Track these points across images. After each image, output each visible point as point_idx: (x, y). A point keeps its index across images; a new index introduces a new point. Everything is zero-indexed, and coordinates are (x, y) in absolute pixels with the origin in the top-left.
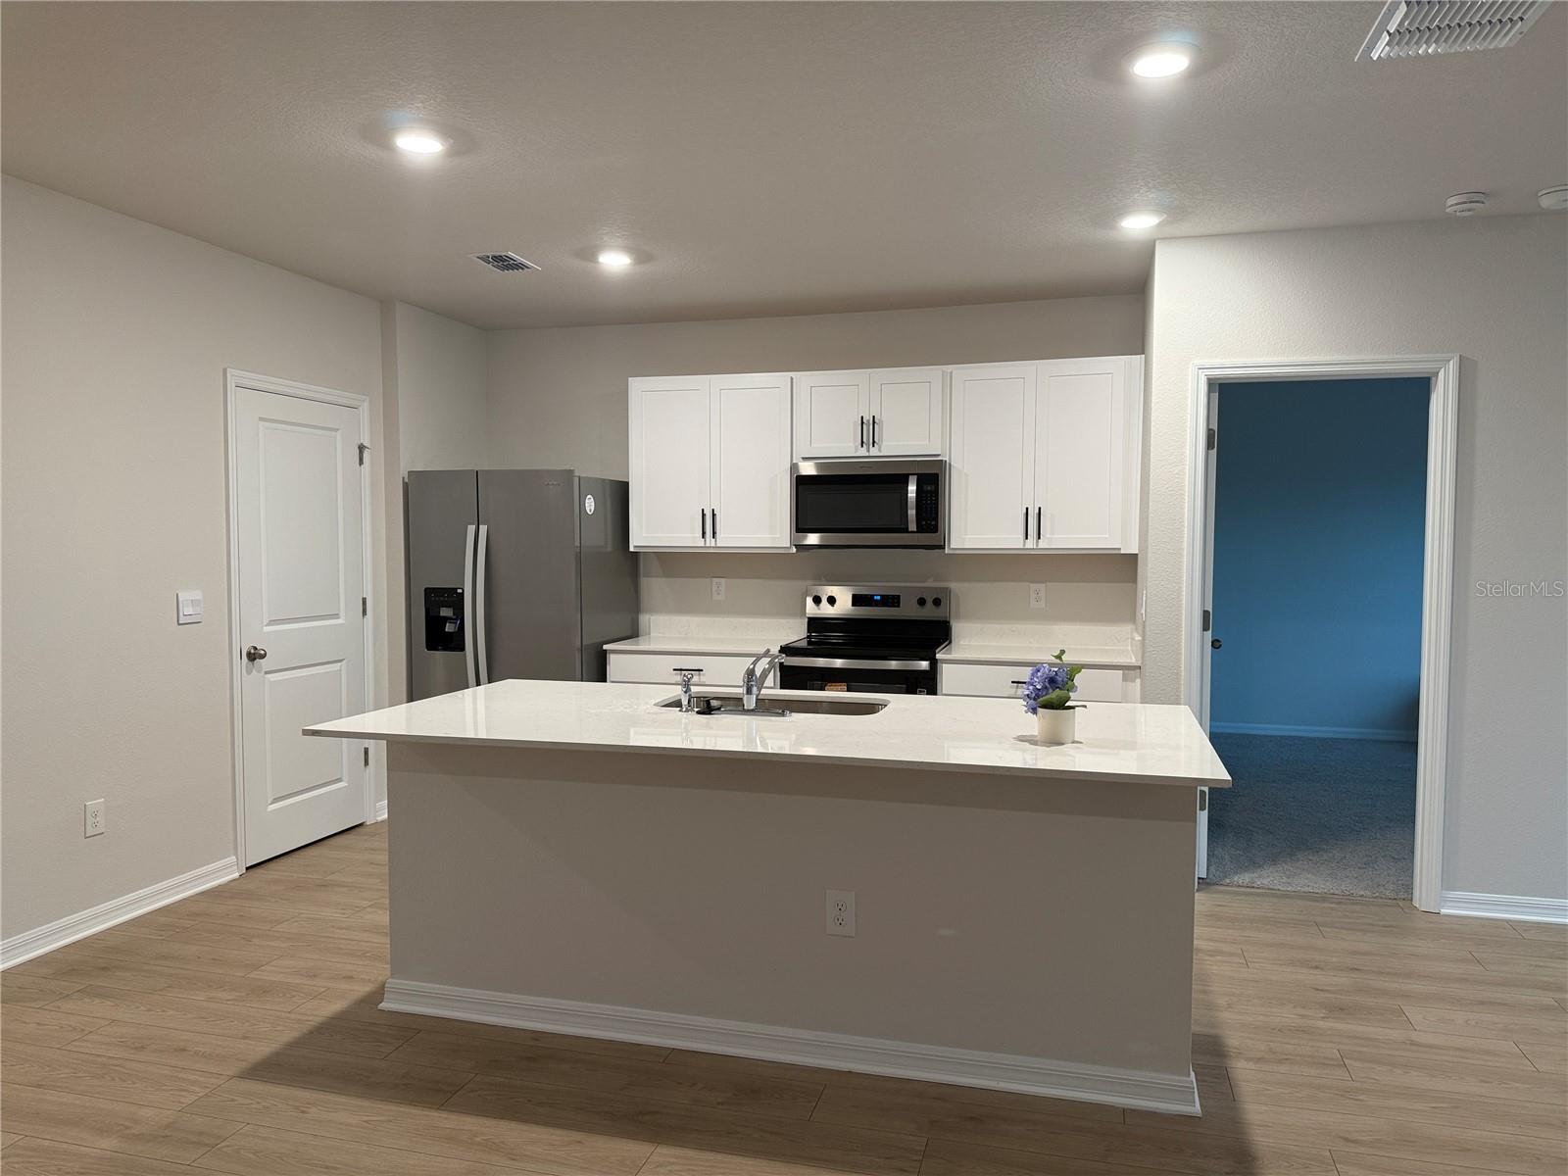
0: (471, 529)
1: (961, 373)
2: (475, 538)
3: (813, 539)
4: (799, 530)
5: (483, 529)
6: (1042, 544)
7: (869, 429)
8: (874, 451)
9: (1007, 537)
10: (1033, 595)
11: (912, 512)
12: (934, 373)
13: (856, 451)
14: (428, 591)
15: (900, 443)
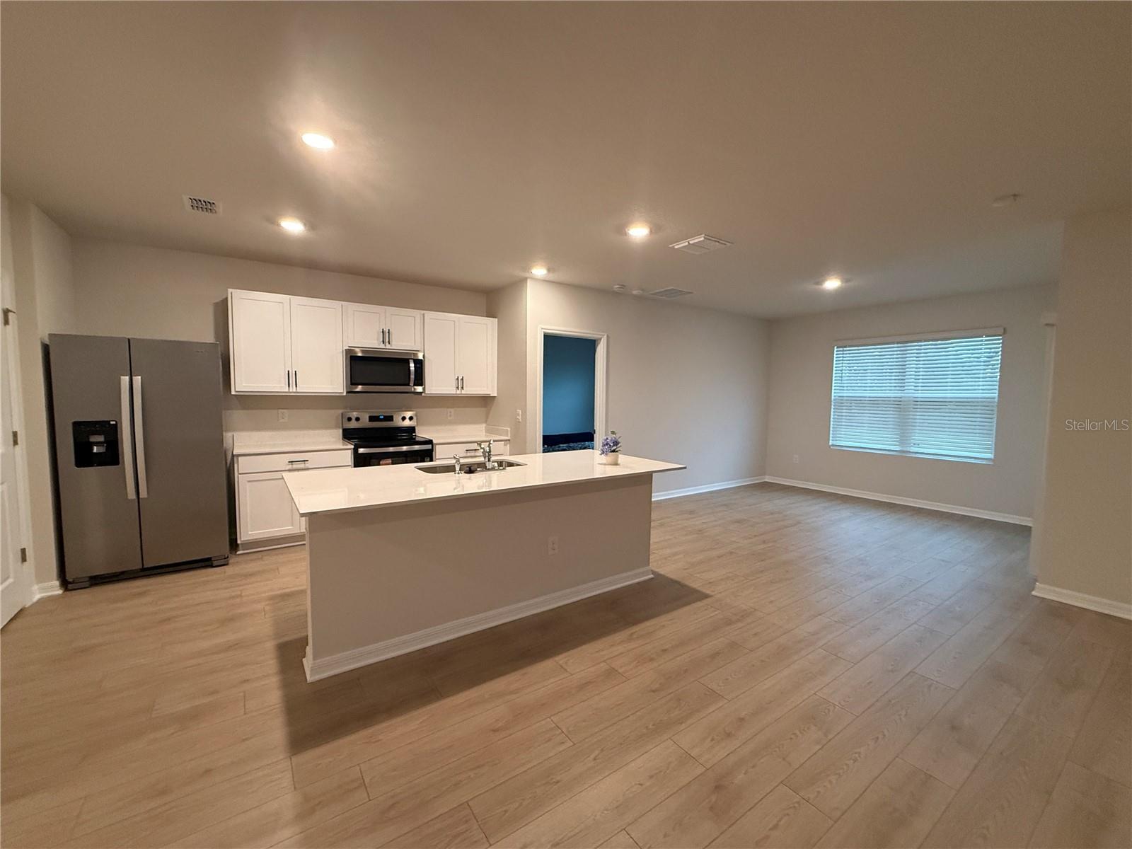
0: (125, 380)
1: (430, 315)
2: (130, 388)
3: (359, 388)
4: (352, 384)
5: (137, 380)
6: (463, 392)
7: (386, 335)
8: (388, 346)
9: (449, 389)
10: (449, 414)
11: (412, 376)
12: (417, 313)
13: (379, 345)
14: (76, 424)
15: (401, 343)
